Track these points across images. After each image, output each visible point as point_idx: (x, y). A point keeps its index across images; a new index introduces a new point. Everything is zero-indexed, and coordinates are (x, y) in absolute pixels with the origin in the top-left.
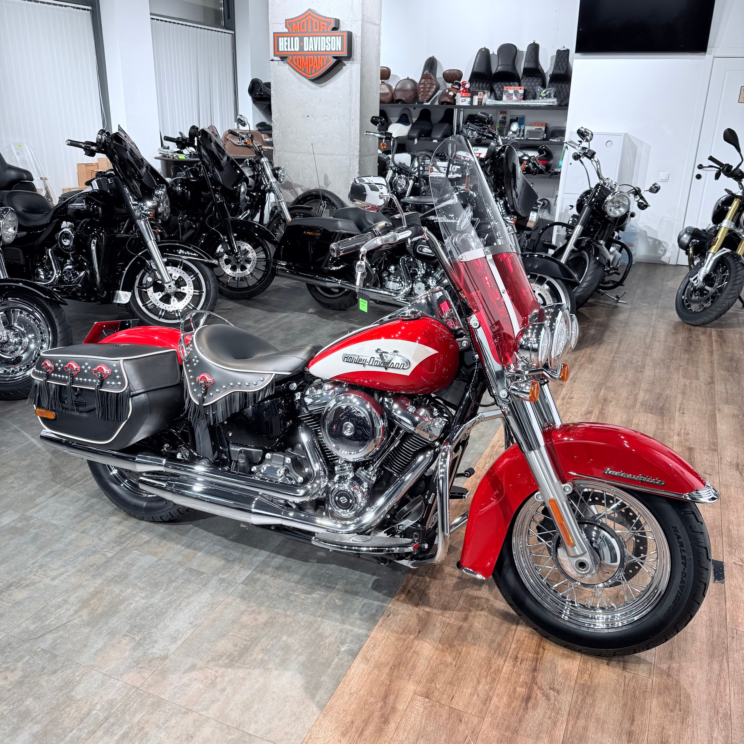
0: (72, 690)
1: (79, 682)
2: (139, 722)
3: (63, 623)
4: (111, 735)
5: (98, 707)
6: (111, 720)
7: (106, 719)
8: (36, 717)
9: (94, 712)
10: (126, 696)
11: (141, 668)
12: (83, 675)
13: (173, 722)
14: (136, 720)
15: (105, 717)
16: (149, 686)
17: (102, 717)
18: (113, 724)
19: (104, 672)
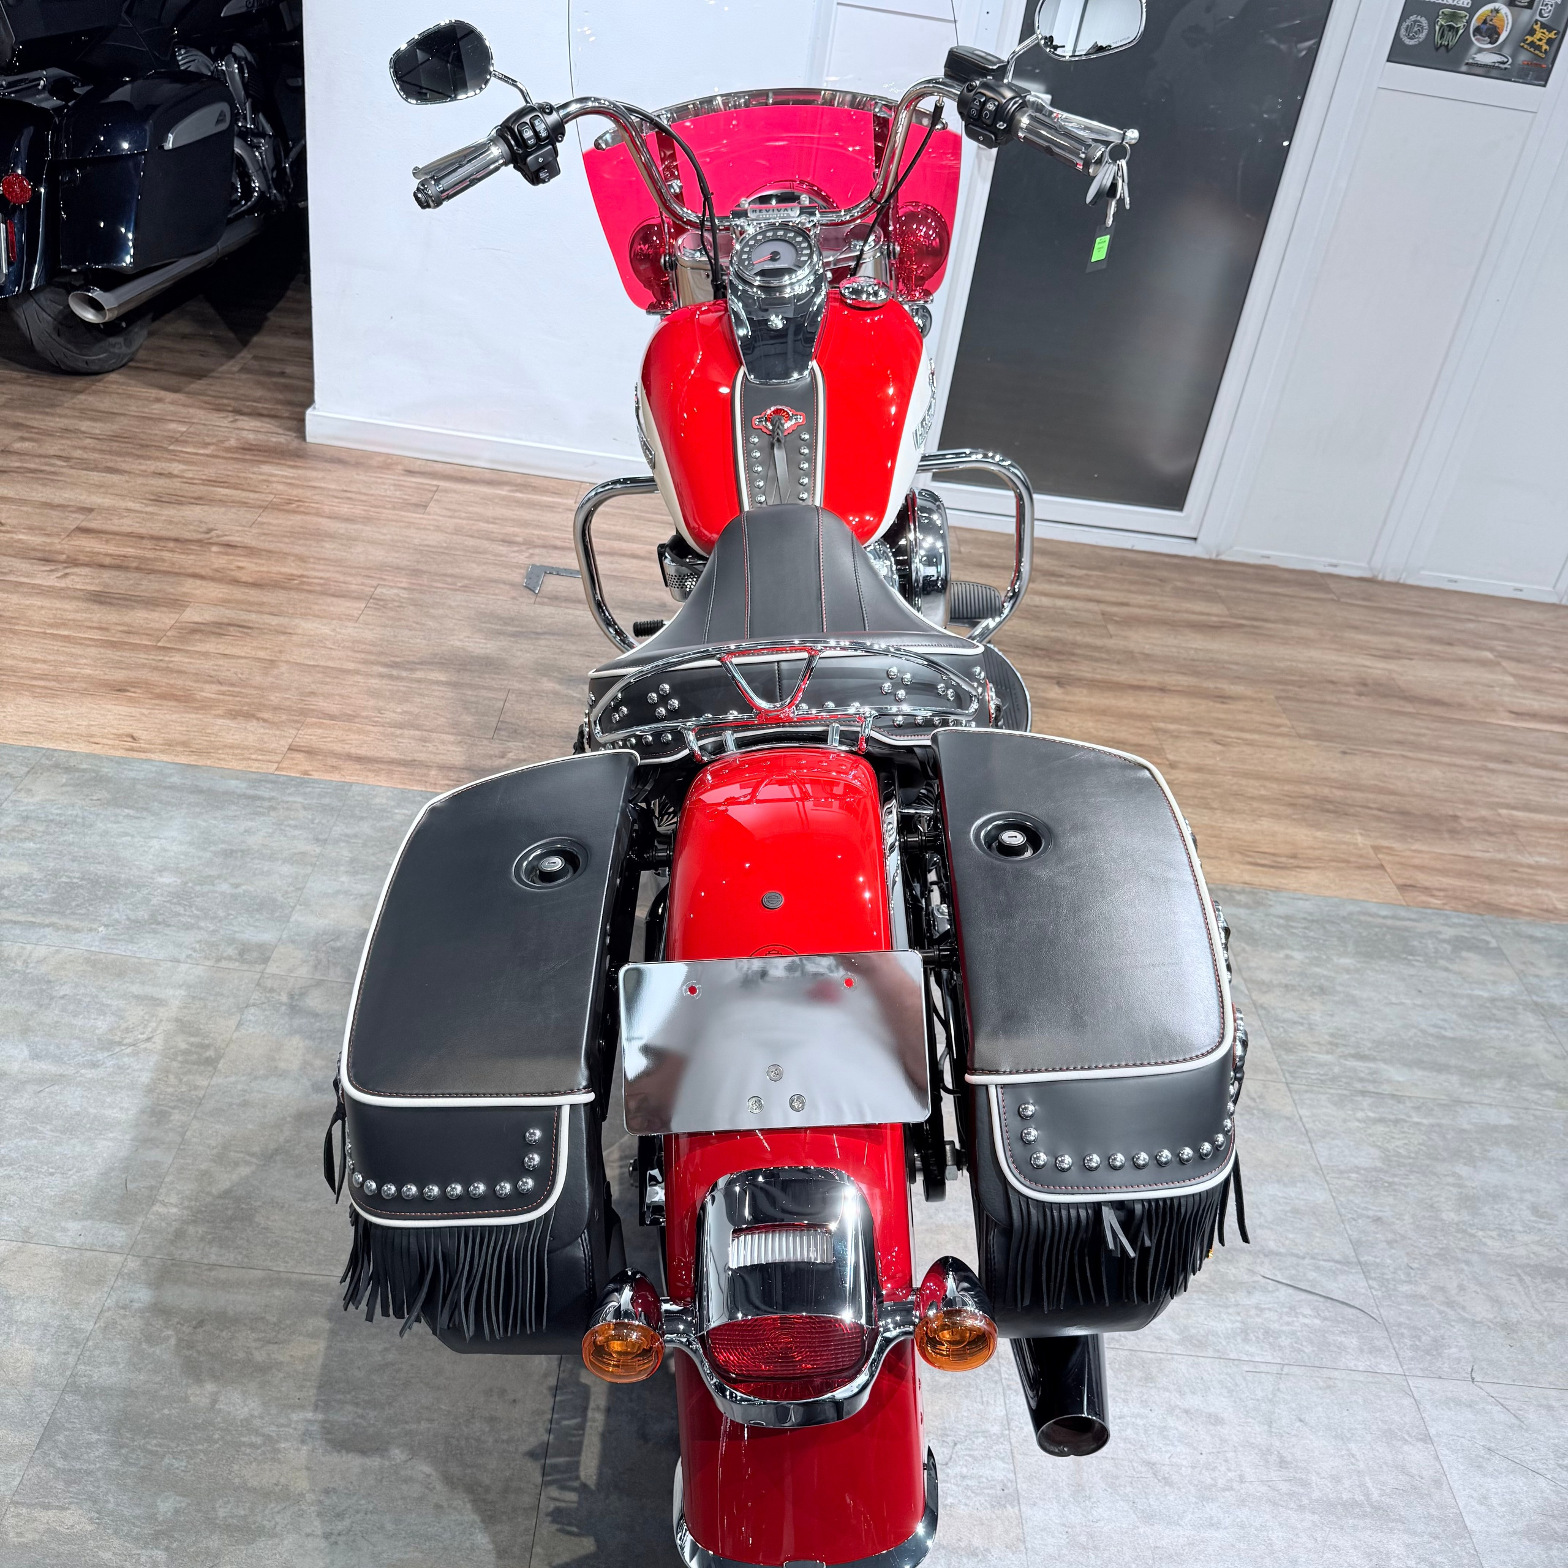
0: (1375, 1169)
1: (1357, 1169)
2: (1328, 1053)
3: (1291, 1291)
4: (1375, 1073)
5: (1360, 1115)
6: (1359, 1086)
7: (1364, 1093)
8: (1453, 1185)
9: (1371, 1114)
10: (1312, 1092)
11: (1253, 1100)
12: (1342, 1172)
13: (1288, 1015)
14: (1329, 1058)
15: (1364, 1096)
16: (1269, 1071)
17: (1366, 1102)
18: (1361, 1080)
19: (1308, 1146)
